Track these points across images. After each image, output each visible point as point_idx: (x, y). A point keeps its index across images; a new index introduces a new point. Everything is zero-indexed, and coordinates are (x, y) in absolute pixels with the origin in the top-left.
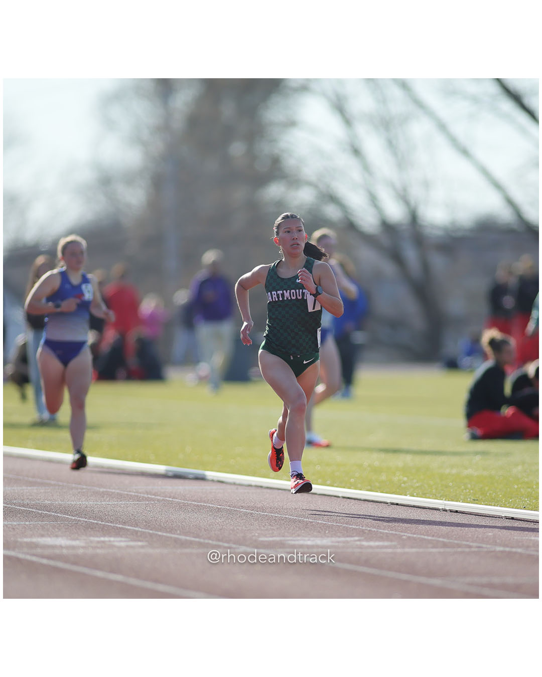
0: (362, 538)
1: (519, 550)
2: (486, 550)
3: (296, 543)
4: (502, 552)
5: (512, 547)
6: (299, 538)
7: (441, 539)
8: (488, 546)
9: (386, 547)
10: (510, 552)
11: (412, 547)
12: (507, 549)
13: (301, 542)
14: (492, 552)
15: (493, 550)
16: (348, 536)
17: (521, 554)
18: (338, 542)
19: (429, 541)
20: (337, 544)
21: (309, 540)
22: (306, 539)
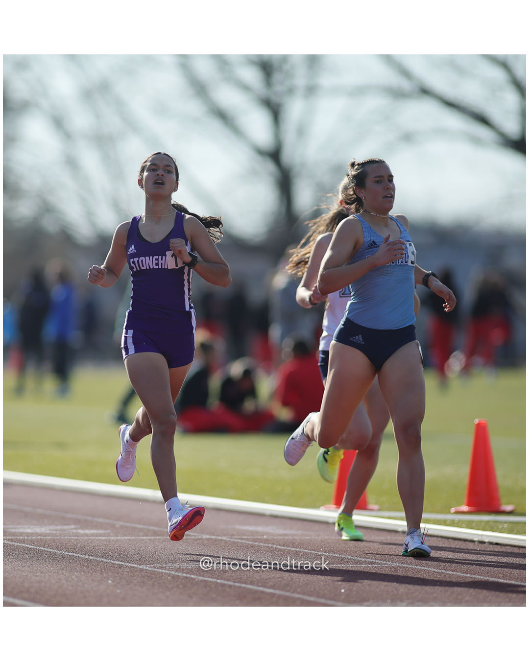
0: (78, 526)
1: (225, 538)
2: (193, 537)
3: (17, 531)
4: (208, 539)
5: (219, 536)
6: (19, 526)
7: (152, 528)
8: (196, 534)
9: (101, 535)
10: (216, 540)
11: (125, 535)
12: (213, 537)
13: (21, 530)
14: (199, 539)
15: (200, 537)
16: (65, 525)
17: (226, 542)
18: (56, 530)
19: (141, 530)
20: (54, 532)
21: (29, 528)
22: (26, 527)
